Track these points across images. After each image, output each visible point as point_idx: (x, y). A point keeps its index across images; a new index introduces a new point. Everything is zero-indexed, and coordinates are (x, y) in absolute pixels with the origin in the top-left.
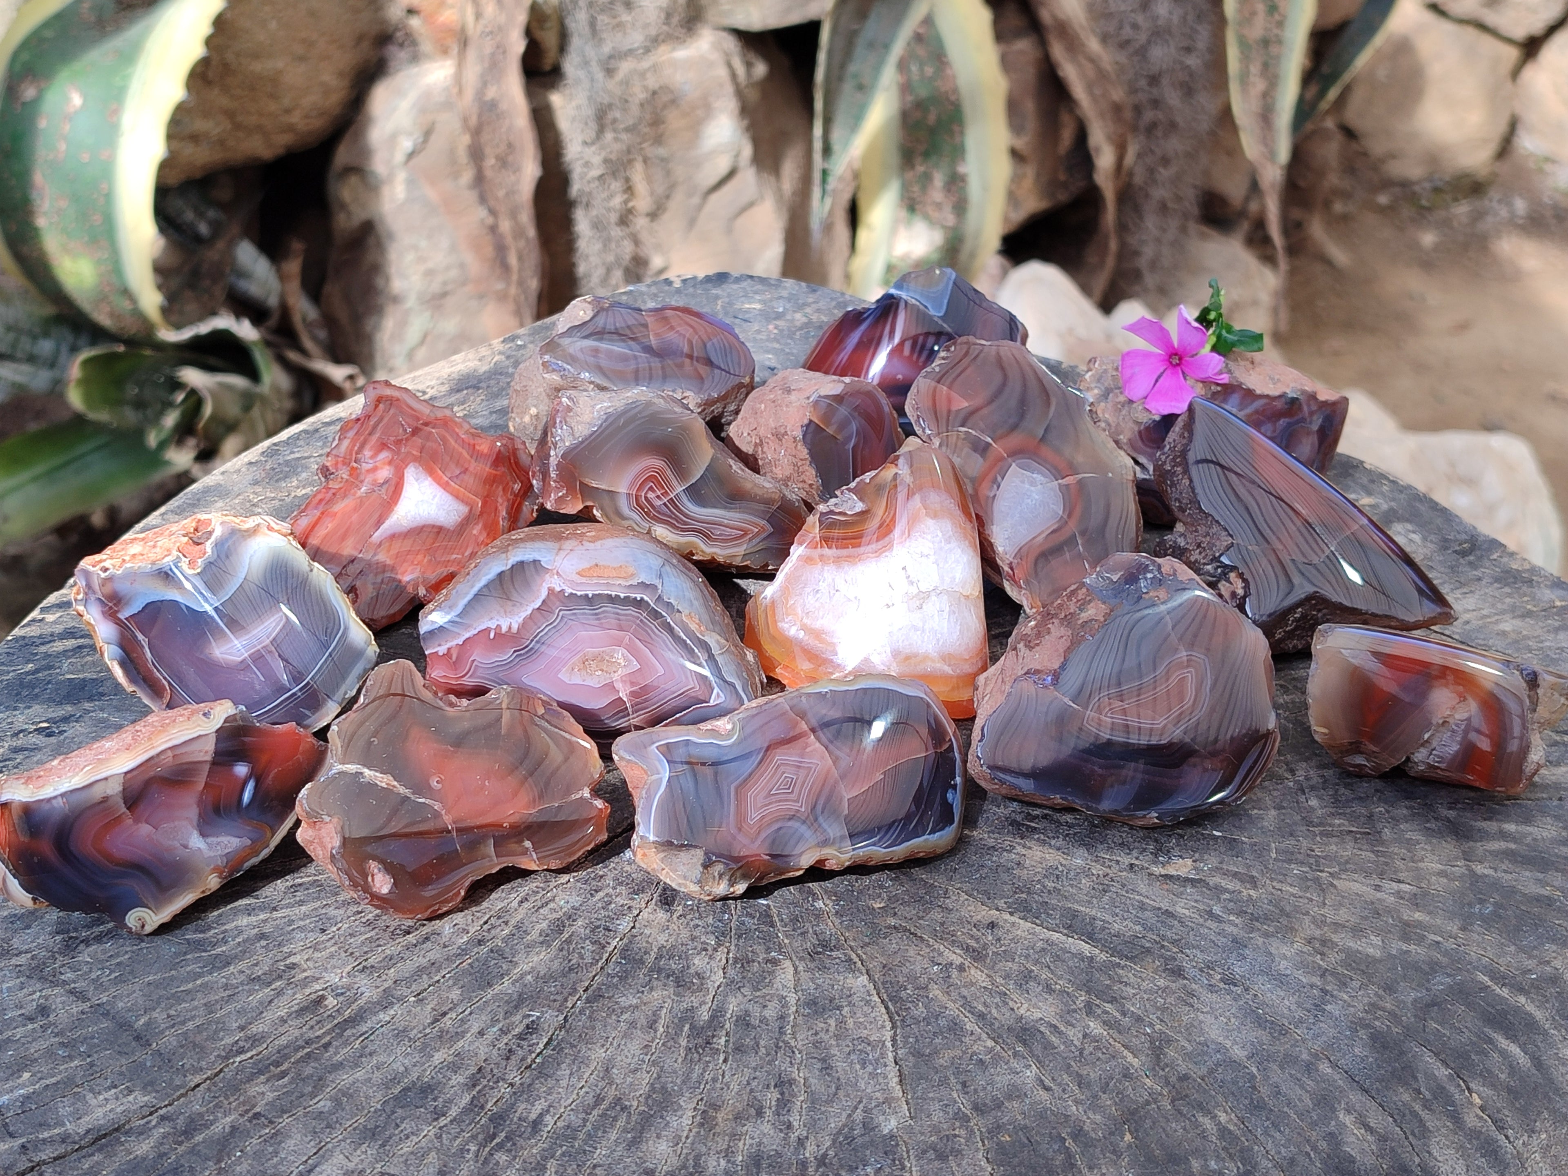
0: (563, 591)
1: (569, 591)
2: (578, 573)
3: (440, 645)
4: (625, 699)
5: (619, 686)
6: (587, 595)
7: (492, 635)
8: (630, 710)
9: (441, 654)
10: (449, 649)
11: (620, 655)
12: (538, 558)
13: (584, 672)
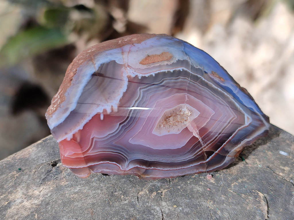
0: (136, 76)
1: (140, 76)
2: (141, 63)
3: (66, 134)
4: (197, 136)
5: (191, 129)
6: (152, 75)
7: (102, 117)
8: (202, 143)
9: (69, 139)
10: (74, 135)
11: (186, 109)
12: (113, 59)
13: (167, 126)
